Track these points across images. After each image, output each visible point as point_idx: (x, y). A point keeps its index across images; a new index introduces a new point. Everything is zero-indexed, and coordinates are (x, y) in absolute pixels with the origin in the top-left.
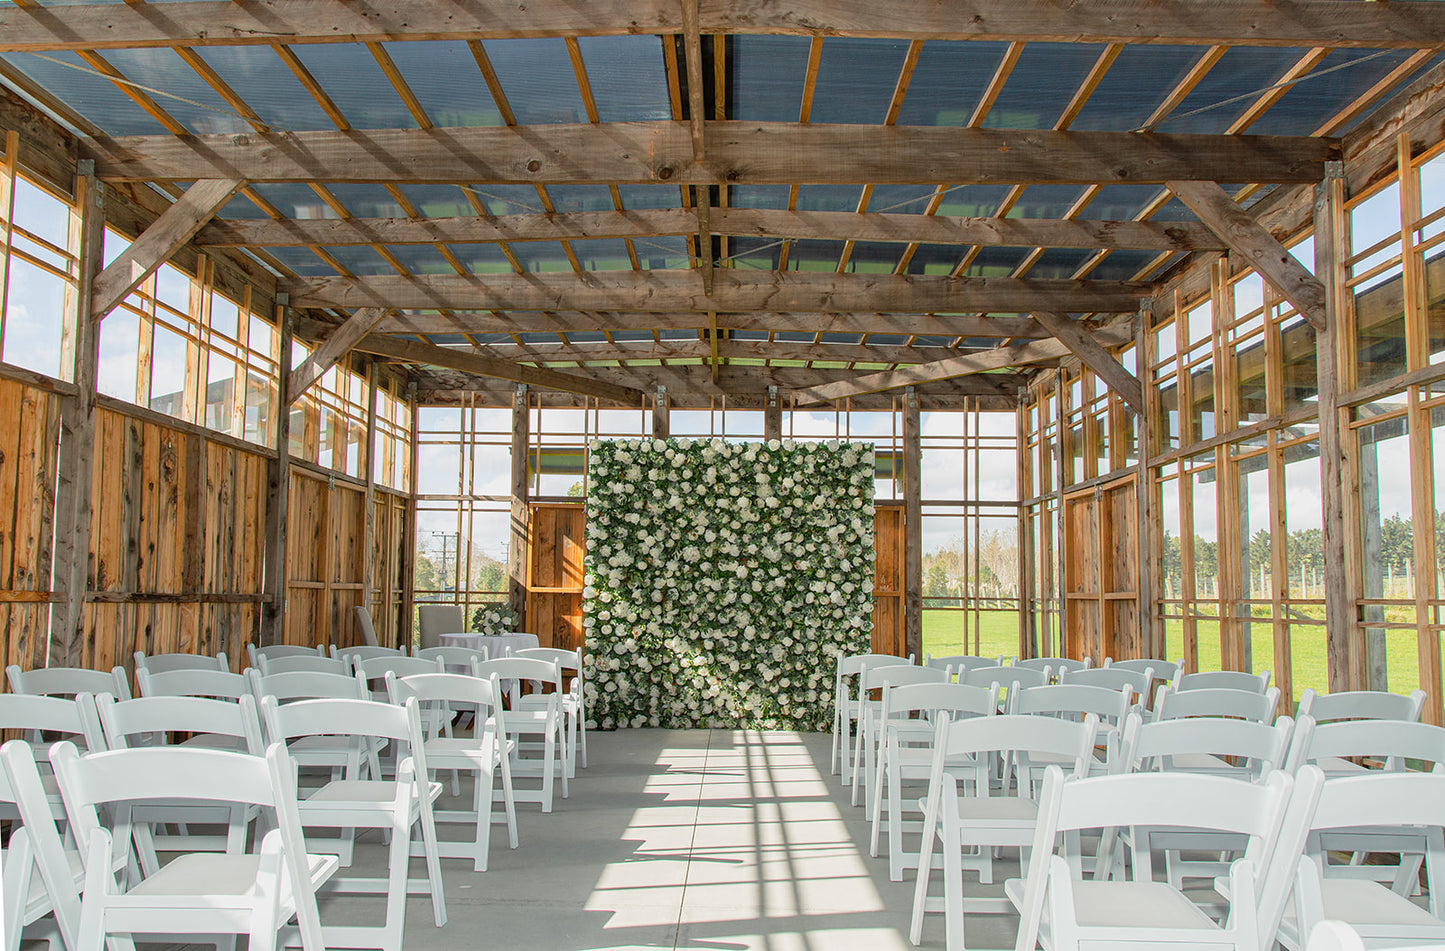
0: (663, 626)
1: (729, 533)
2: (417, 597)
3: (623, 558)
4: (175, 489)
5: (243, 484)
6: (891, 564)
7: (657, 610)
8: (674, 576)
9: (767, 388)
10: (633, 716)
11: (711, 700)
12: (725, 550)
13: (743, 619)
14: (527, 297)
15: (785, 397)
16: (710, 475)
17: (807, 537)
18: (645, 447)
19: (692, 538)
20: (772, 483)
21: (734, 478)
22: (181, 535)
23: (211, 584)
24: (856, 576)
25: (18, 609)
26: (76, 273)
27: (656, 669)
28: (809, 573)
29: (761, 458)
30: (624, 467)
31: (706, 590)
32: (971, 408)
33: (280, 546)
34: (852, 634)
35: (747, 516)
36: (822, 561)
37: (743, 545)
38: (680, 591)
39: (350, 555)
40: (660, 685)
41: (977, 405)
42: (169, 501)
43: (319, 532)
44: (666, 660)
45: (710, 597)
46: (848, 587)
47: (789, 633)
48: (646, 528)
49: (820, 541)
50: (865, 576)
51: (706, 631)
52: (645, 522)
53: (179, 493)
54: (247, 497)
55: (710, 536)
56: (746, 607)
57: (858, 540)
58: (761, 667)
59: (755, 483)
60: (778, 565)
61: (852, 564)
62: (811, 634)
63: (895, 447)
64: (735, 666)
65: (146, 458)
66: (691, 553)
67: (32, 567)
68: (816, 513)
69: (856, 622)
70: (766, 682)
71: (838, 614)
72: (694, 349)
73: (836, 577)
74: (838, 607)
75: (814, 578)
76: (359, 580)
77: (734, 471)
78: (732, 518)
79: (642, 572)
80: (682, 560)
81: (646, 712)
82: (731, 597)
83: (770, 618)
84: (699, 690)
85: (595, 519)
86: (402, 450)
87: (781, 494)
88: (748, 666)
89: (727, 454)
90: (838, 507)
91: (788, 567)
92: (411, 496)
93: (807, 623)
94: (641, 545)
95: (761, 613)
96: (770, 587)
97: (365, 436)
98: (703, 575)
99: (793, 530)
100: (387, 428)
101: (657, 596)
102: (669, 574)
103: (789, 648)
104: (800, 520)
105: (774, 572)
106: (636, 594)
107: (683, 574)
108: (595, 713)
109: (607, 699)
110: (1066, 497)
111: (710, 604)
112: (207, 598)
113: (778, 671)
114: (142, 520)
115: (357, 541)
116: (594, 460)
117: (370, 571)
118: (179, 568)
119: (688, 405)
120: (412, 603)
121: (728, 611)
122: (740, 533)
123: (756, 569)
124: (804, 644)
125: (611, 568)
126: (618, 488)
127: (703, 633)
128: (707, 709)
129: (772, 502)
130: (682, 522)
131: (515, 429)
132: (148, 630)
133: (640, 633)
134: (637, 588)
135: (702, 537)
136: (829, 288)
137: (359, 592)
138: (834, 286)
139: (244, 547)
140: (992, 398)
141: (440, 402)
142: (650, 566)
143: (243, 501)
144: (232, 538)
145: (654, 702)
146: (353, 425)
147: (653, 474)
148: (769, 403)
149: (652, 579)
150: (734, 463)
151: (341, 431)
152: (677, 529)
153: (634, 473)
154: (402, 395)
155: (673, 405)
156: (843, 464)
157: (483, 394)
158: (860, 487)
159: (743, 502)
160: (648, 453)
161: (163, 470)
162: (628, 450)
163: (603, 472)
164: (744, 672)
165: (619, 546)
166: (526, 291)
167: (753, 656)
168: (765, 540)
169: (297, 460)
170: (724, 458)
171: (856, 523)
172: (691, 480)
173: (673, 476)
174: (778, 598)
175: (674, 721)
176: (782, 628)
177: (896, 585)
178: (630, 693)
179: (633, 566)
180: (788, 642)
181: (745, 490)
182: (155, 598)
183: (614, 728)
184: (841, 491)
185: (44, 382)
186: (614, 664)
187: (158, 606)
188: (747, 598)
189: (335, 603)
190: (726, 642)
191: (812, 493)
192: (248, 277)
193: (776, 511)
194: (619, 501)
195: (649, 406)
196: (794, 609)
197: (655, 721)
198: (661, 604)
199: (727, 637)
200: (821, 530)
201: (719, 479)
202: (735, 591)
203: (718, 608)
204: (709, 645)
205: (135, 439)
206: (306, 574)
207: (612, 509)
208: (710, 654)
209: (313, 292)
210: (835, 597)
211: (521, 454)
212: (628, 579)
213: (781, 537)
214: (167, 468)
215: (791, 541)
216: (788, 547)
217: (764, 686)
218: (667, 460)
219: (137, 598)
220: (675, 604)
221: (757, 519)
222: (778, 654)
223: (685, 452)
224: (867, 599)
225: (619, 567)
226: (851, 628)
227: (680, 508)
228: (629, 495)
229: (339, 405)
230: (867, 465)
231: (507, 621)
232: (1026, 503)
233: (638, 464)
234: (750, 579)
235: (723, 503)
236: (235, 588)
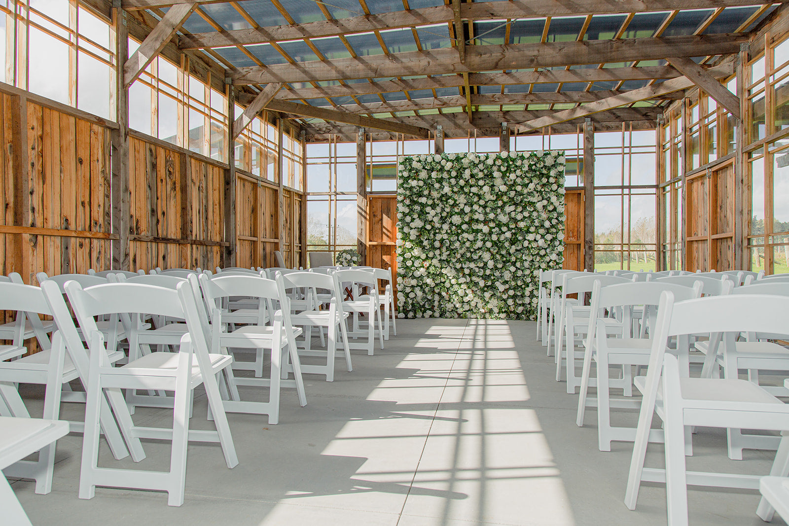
0: (440, 260)
1: (478, 207)
2: (309, 248)
3: (418, 223)
4: (175, 183)
5: (211, 182)
6: (576, 225)
7: (437, 252)
8: (447, 233)
9: (501, 124)
10: (424, 312)
11: (469, 302)
12: (476, 217)
13: (486, 256)
14: (359, 71)
15: (512, 128)
16: (467, 174)
17: (524, 208)
18: (430, 159)
19: (457, 211)
20: (503, 177)
21: (481, 175)
22: (179, 208)
23: (196, 236)
24: (554, 230)
25: (95, 242)
26: (115, 62)
27: (437, 285)
28: (525, 229)
29: (497, 163)
30: (417, 171)
31: (465, 240)
32: (627, 129)
33: (232, 216)
34: (551, 264)
35: (489, 197)
36: (533, 221)
37: (486, 214)
38: (450, 241)
39: (271, 224)
40: (439, 294)
41: (631, 128)
42: (172, 189)
43: (254, 211)
44: (443, 280)
45: (468, 244)
46: (549, 237)
47: (514, 264)
48: (431, 206)
49: (531, 210)
50: (559, 230)
51: (465, 264)
52: (430, 202)
53: (177, 185)
54: (214, 190)
55: (467, 209)
56: (488, 250)
57: (555, 209)
58: (497, 284)
59: (493, 177)
60: (507, 225)
61: (551, 223)
62: (526, 264)
63: (578, 155)
64: (482, 283)
65: (158, 165)
66: (456, 219)
67: (101, 221)
68: (529, 194)
69: (554, 257)
70: (500, 292)
71: (542, 252)
72: (457, 101)
73: (542, 231)
74: (543, 248)
75: (528, 232)
76: (276, 238)
77: (481, 171)
78: (480, 198)
79: (429, 231)
80: (451, 223)
81: (432, 309)
82: (479, 244)
83: (503, 256)
84: (462, 297)
85: (402, 201)
86: (298, 168)
87: (508, 183)
88: (489, 283)
89: (477, 161)
90: (543, 190)
91: (513, 226)
92: (304, 193)
93: (524, 258)
94: (427, 215)
95: (497, 253)
96: (502, 238)
97: (277, 159)
98: (463, 231)
99: (516, 204)
100: (290, 156)
101: (437, 244)
102: (444, 232)
103: (513, 273)
104: (519, 198)
105: (504, 229)
106: (425, 243)
107: (452, 232)
108: (403, 309)
109: (410, 302)
110: (687, 179)
111: (467, 248)
112: (194, 242)
113: (507, 286)
114: (157, 199)
115: (275, 216)
116: (401, 167)
117: (283, 233)
118: (179, 227)
119: (455, 136)
120: (306, 251)
121: (478, 252)
122: (485, 207)
123: (494, 228)
124: (522, 271)
125: (411, 229)
126: (414, 183)
127: (463, 265)
128: (467, 307)
129: (503, 188)
130: (451, 202)
131: (358, 154)
132: (164, 257)
133: (428, 265)
134: (426, 240)
135: (462, 210)
136: (536, 53)
137: (276, 244)
138: (538, 51)
139: (215, 215)
140: (640, 122)
141: (317, 141)
142: (433, 227)
143: (211, 192)
144: (207, 211)
145: (436, 304)
146: (271, 153)
147: (434, 175)
148: (502, 132)
149: (434, 235)
150: (481, 166)
151: (263, 156)
152: (448, 205)
153: (423, 175)
154: (298, 137)
155: (446, 136)
156: (546, 164)
157: (340, 135)
158: (556, 178)
159: (486, 189)
160: (431, 162)
161: (168, 173)
162: (419, 161)
163: (406, 174)
164: (487, 287)
165: (416, 216)
166: (358, 67)
167: (492, 278)
168: (499, 210)
169: (240, 170)
170: (474, 164)
171: (554, 199)
172: (456, 177)
173: (445, 175)
174: (507, 244)
175: (448, 314)
176: (509, 261)
177: (578, 238)
178: (423, 299)
179: (424, 228)
180: (513, 269)
181: (487, 181)
182: (166, 240)
183: (414, 317)
184: (544, 180)
185: (100, 121)
186: (414, 282)
187: (169, 245)
188: (489, 245)
189: (264, 249)
190: (477, 269)
191: (527, 182)
192: (209, 68)
193: (506, 193)
194: (415, 190)
195: (432, 137)
196: (517, 250)
197: (437, 314)
198: (439, 248)
199: (478, 267)
200: (532, 204)
201: (472, 176)
202: (482, 240)
203: (472, 250)
204: (467, 271)
205: (152, 155)
206: (247, 232)
207: (411, 195)
208: (468, 277)
209: (244, 76)
210: (541, 242)
211: (362, 168)
212: (421, 234)
213: (509, 209)
214: (170, 172)
215: (515, 211)
216: (513, 215)
217: (499, 294)
218: (442, 166)
219: (157, 240)
220: (448, 249)
221: (494, 198)
222: (507, 276)
223: (452, 161)
224: (560, 244)
225: (416, 228)
226: (551, 261)
227: (450, 194)
228: (420, 187)
229: (262, 141)
230: (560, 164)
231: (355, 259)
232: (661, 185)
233: (426, 169)
234: (491, 233)
235: (474, 190)
236: (209, 238)
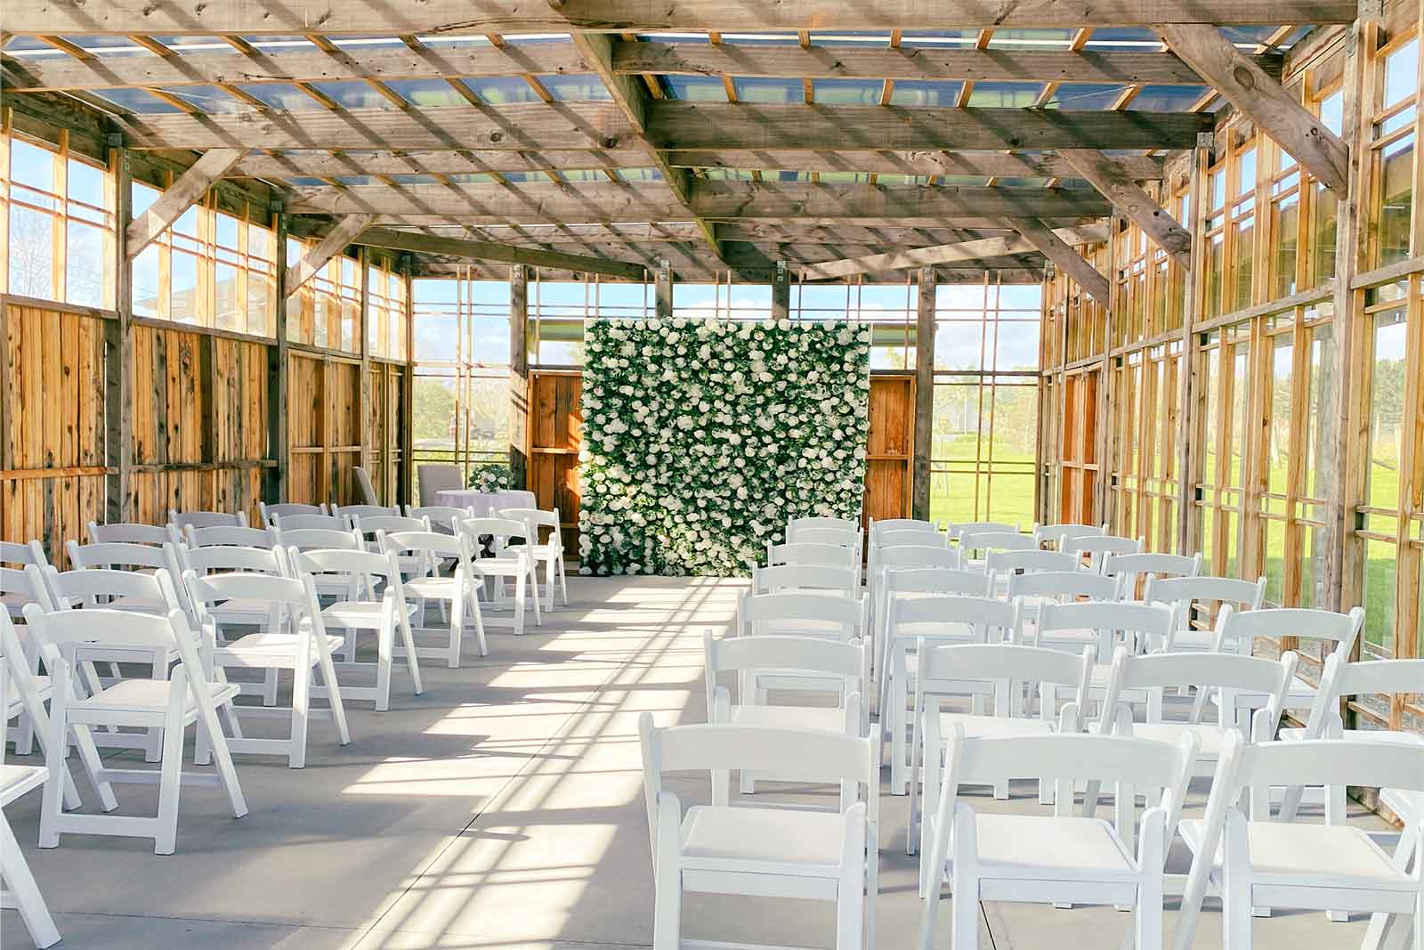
0: (657, 486)
1: (723, 404)
2: (416, 455)
3: (618, 426)
5: (247, 369)
6: (900, 430)
7: (652, 472)
8: (668, 442)
9: (776, 263)
10: (627, 565)
11: (704, 552)
12: (718, 420)
13: (736, 481)
15: (793, 272)
16: (704, 352)
17: (801, 408)
18: (640, 326)
19: (686, 408)
20: (766, 359)
21: (728, 354)
24: (849, 444)
27: (650, 523)
28: (802, 441)
29: (756, 336)
30: (618, 344)
31: (700, 455)
34: (843, 495)
35: (741, 388)
36: (815, 430)
37: (736, 415)
38: (674, 455)
39: (347, 421)
40: (654, 538)
44: (660, 516)
45: (704, 461)
46: (840, 454)
47: (782, 494)
48: (641, 399)
49: (813, 412)
50: (858, 444)
51: (698, 492)
52: (640, 394)
55: (704, 407)
56: (739, 471)
57: (852, 412)
58: (754, 523)
59: (748, 359)
60: (772, 433)
61: (845, 433)
62: (803, 495)
63: (909, 320)
64: (727, 523)
66: (685, 422)
68: (809, 387)
69: (847, 484)
70: (758, 536)
71: (829, 477)
73: (829, 445)
74: (830, 471)
75: (806, 445)
76: (356, 443)
77: (729, 348)
78: (726, 391)
79: (637, 439)
80: (676, 427)
81: (641, 561)
82: (724, 461)
83: (763, 481)
84: (693, 543)
85: (590, 391)
87: (775, 369)
88: (740, 522)
89: (722, 333)
90: (832, 381)
91: (783, 435)
92: (408, 364)
93: (798, 485)
94: (635, 414)
95: (753, 476)
96: (763, 453)
97: (359, 314)
98: (696, 441)
99: (788, 403)
100: (382, 304)
101: (651, 460)
102: (664, 440)
103: (781, 507)
104: (793, 393)
105: (767, 439)
106: (630, 458)
107: (677, 440)
108: (589, 561)
109: (602, 549)
110: (1067, 373)
111: (703, 467)
113: (770, 527)
115: (354, 408)
116: (589, 336)
117: (368, 434)
119: (691, 278)
120: (410, 461)
121: (720, 473)
122: (734, 404)
123: (749, 437)
124: (796, 504)
125: (606, 435)
126: (610, 363)
127: (696, 493)
128: (701, 559)
129: (767, 377)
130: (676, 395)
131: (514, 301)
133: (634, 493)
134: (632, 452)
135: (696, 408)
137: (357, 455)
139: (251, 423)
141: (434, 274)
142: (645, 433)
143: (248, 384)
144: (240, 415)
145: (648, 552)
146: (346, 304)
147: (647, 351)
148: (776, 278)
149: (647, 444)
150: (729, 341)
151: (335, 313)
152: (671, 400)
153: (629, 349)
155: (677, 279)
156: (839, 342)
158: (855, 364)
159: (737, 376)
160: (642, 331)
162: (622, 328)
163: (597, 348)
164: (737, 528)
165: (614, 415)
167: (745, 514)
168: (759, 410)
169: (295, 344)
170: (717, 336)
171: (849, 397)
172: (685, 356)
173: (667, 352)
174: (771, 463)
175: (667, 569)
176: (773, 489)
177: (905, 450)
178: (624, 545)
179: (628, 433)
180: (780, 501)
181: (739, 365)
183: (609, 574)
184: (835, 367)
186: (609, 519)
188: (740, 463)
189: (335, 465)
190: (719, 501)
191: (806, 369)
193: (769, 385)
194: (613, 374)
195: (651, 280)
196: (787, 473)
197: (649, 569)
198: (655, 466)
199: (721, 497)
200: (814, 402)
201: (714, 355)
202: (728, 456)
203: (711, 471)
204: (701, 503)
206: (306, 441)
207: (607, 382)
208: (703, 512)
209: (305, 200)
210: (827, 462)
211: (520, 323)
212: (623, 444)
213: (774, 408)
215: (785, 412)
216: (782, 417)
217: (755, 540)
218: (661, 337)
220: (670, 467)
221: (751, 392)
222: (770, 511)
223: (679, 331)
224: (859, 465)
225: (614, 433)
226: (842, 490)
227: (674, 381)
228: (623, 369)
229: (332, 289)
230: (862, 343)
231: (503, 480)
233: (633, 341)
234: (744, 445)
235: (716, 377)
